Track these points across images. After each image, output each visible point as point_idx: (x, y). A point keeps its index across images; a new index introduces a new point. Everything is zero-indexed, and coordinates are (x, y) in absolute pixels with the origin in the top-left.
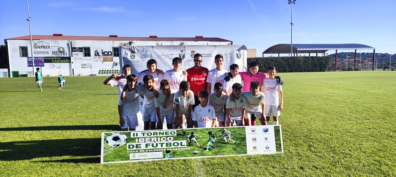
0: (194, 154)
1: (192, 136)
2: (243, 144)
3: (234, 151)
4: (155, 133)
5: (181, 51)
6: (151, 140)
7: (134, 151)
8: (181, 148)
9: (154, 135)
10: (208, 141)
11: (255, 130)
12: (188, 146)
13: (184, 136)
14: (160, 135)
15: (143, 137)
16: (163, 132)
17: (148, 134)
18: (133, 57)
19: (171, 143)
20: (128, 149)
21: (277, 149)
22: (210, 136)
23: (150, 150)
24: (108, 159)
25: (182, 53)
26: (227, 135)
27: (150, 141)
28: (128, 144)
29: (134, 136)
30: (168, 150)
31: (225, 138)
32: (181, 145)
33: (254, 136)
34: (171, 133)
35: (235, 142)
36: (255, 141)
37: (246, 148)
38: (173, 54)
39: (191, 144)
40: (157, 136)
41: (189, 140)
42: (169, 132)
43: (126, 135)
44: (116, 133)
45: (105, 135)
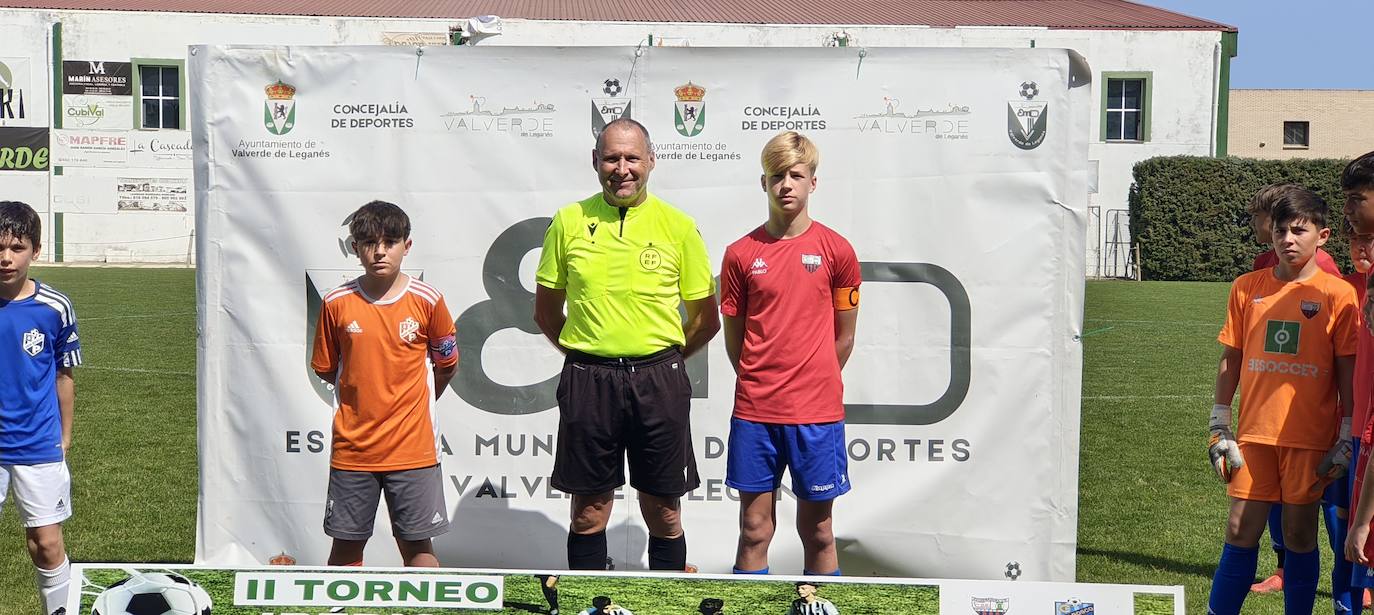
4: (377, 587)
5: (609, 83)
9: (369, 596)
14: (403, 597)
15: (308, 603)
16: (425, 585)
17: (332, 592)
18: (280, 123)
25: (611, 102)
29: (252, 594)
34: (470, 592)
38: (550, 108)
40: (387, 604)
42: (459, 584)
43: (207, 589)
44: (148, 571)
45: (88, 583)
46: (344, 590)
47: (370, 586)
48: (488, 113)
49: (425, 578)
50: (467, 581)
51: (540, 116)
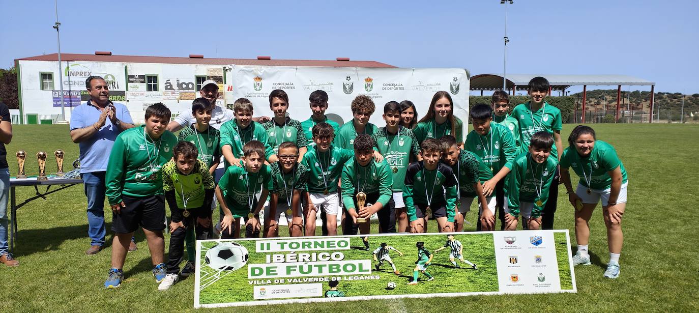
0: (388, 288)
1: (383, 251)
2: (490, 270)
3: (470, 285)
4: (306, 244)
5: (347, 77)
6: (297, 258)
7: (263, 281)
8: (359, 276)
9: (304, 247)
10: (417, 263)
11: (514, 239)
12: (375, 273)
13: (366, 250)
14: (315, 247)
15: (282, 250)
16: (323, 242)
17: (290, 246)
18: (258, 88)
19: (338, 266)
20: (250, 277)
21: (561, 283)
22: (421, 252)
23: (295, 280)
24: (208, 298)
25: (348, 82)
26: (455, 250)
27: (296, 260)
28: (250, 266)
29: (262, 248)
30: (333, 280)
31: (452, 257)
32: (361, 269)
33: (513, 253)
34: (339, 244)
35: (473, 265)
36: (515, 264)
37: (497, 278)
38: (332, 84)
39: (380, 268)
40: (310, 249)
41: (376, 258)
42: (335, 241)
43: (246, 247)
44: (224, 242)
45: (203, 247)
46: (294, 246)
47: (303, 243)
48: (315, 85)
49: (323, 240)
50: (337, 240)
51: (329, 86)
